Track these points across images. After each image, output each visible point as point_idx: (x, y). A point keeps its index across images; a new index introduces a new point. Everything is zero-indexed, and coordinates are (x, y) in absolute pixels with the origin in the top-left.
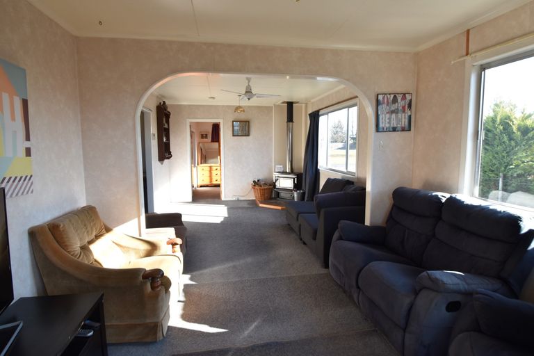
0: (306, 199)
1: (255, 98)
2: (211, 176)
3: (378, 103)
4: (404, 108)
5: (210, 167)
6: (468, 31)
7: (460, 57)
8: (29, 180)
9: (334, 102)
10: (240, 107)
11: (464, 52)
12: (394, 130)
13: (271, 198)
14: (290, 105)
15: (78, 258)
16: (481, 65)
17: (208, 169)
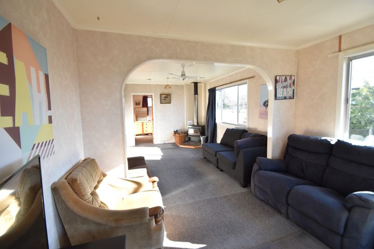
0: (209, 141)
1: (187, 79)
2: (143, 129)
3: (276, 81)
4: (290, 84)
5: (143, 123)
6: (340, 37)
7: (334, 53)
8: (52, 143)
9: (228, 82)
10: (168, 85)
11: (337, 49)
12: (285, 98)
13: (185, 141)
14: (196, 84)
15: (92, 204)
16: (349, 58)
17: (141, 124)
